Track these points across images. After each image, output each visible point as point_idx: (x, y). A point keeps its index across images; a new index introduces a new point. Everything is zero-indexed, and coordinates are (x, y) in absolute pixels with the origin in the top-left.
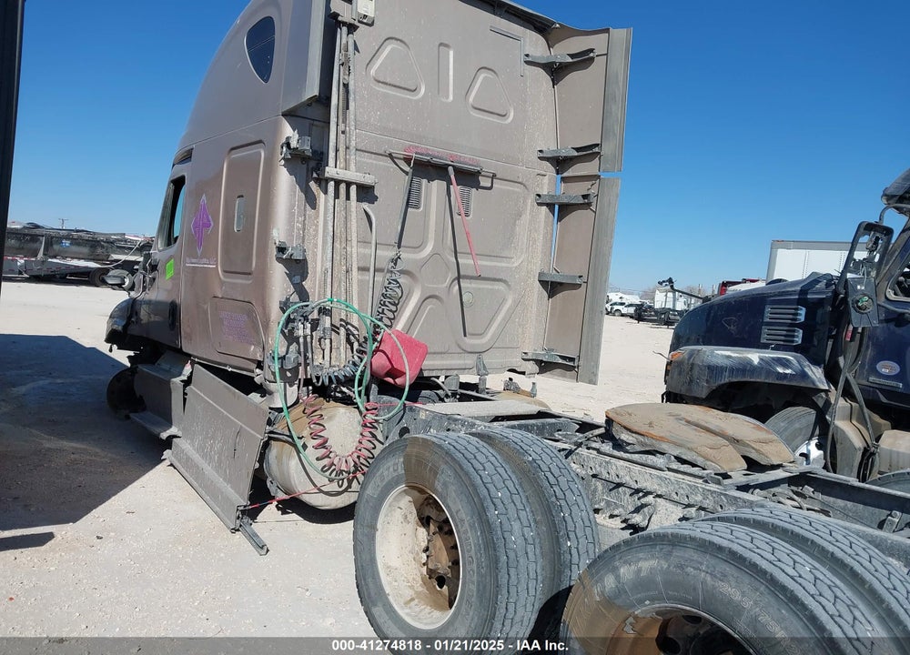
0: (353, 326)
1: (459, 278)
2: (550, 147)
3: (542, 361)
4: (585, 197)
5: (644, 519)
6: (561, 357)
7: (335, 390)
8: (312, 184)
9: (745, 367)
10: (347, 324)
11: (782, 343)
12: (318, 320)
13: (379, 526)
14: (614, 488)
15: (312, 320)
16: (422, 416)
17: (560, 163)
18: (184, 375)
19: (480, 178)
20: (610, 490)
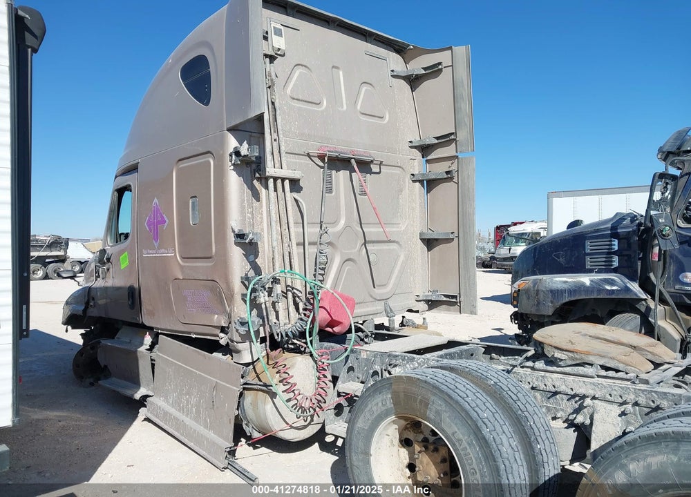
0: (298, 290)
1: (366, 242)
2: (416, 139)
3: (429, 301)
4: (447, 173)
5: (585, 419)
6: (445, 296)
7: (287, 343)
8: (255, 182)
9: (580, 288)
10: (293, 288)
11: (603, 267)
12: (272, 288)
13: (372, 452)
14: (551, 396)
15: (269, 288)
16: (364, 355)
17: (425, 149)
18: (146, 345)
19: (371, 165)
20: (549, 398)
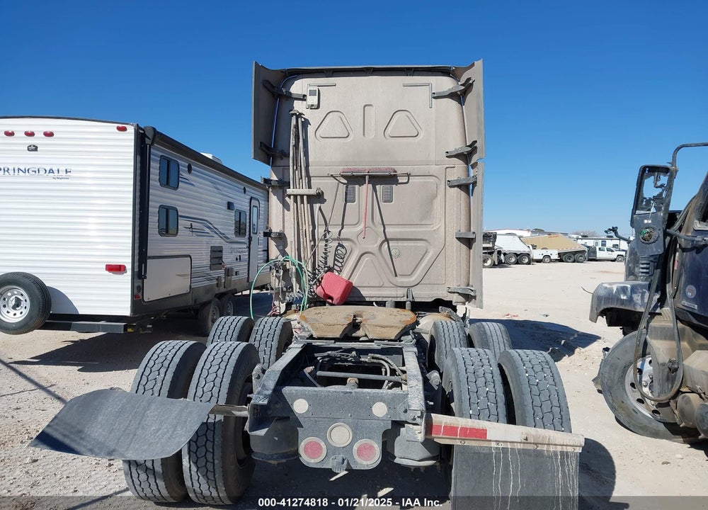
6: (471, 290)
9: (610, 296)
19: (398, 178)
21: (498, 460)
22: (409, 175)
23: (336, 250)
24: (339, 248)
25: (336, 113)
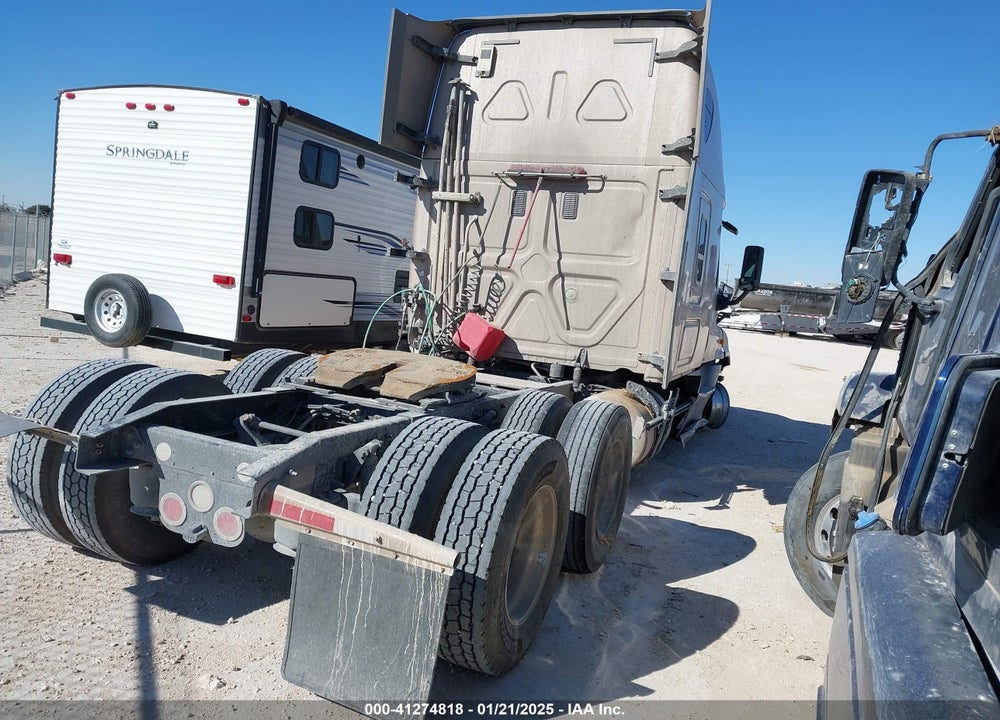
1: (561, 275)
2: (674, 139)
19: (587, 182)
21: (348, 564)
22: (603, 179)
23: (492, 283)
24: (496, 281)
25: (515, 83)
